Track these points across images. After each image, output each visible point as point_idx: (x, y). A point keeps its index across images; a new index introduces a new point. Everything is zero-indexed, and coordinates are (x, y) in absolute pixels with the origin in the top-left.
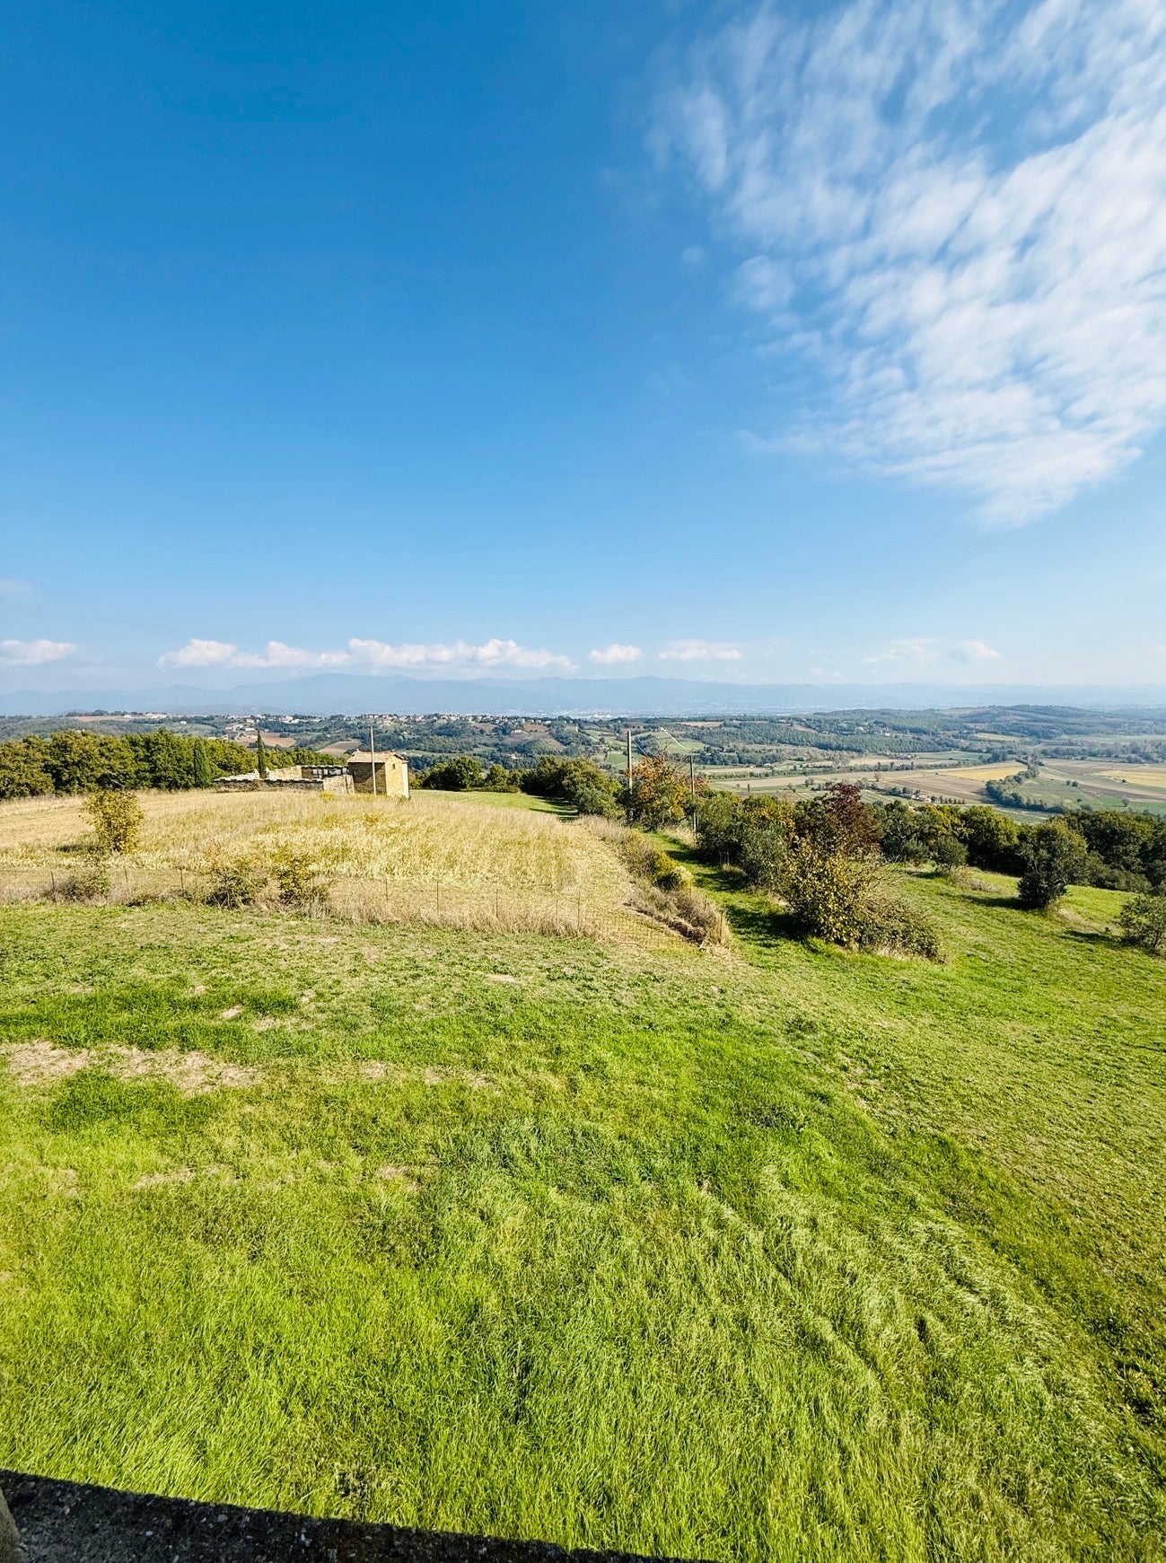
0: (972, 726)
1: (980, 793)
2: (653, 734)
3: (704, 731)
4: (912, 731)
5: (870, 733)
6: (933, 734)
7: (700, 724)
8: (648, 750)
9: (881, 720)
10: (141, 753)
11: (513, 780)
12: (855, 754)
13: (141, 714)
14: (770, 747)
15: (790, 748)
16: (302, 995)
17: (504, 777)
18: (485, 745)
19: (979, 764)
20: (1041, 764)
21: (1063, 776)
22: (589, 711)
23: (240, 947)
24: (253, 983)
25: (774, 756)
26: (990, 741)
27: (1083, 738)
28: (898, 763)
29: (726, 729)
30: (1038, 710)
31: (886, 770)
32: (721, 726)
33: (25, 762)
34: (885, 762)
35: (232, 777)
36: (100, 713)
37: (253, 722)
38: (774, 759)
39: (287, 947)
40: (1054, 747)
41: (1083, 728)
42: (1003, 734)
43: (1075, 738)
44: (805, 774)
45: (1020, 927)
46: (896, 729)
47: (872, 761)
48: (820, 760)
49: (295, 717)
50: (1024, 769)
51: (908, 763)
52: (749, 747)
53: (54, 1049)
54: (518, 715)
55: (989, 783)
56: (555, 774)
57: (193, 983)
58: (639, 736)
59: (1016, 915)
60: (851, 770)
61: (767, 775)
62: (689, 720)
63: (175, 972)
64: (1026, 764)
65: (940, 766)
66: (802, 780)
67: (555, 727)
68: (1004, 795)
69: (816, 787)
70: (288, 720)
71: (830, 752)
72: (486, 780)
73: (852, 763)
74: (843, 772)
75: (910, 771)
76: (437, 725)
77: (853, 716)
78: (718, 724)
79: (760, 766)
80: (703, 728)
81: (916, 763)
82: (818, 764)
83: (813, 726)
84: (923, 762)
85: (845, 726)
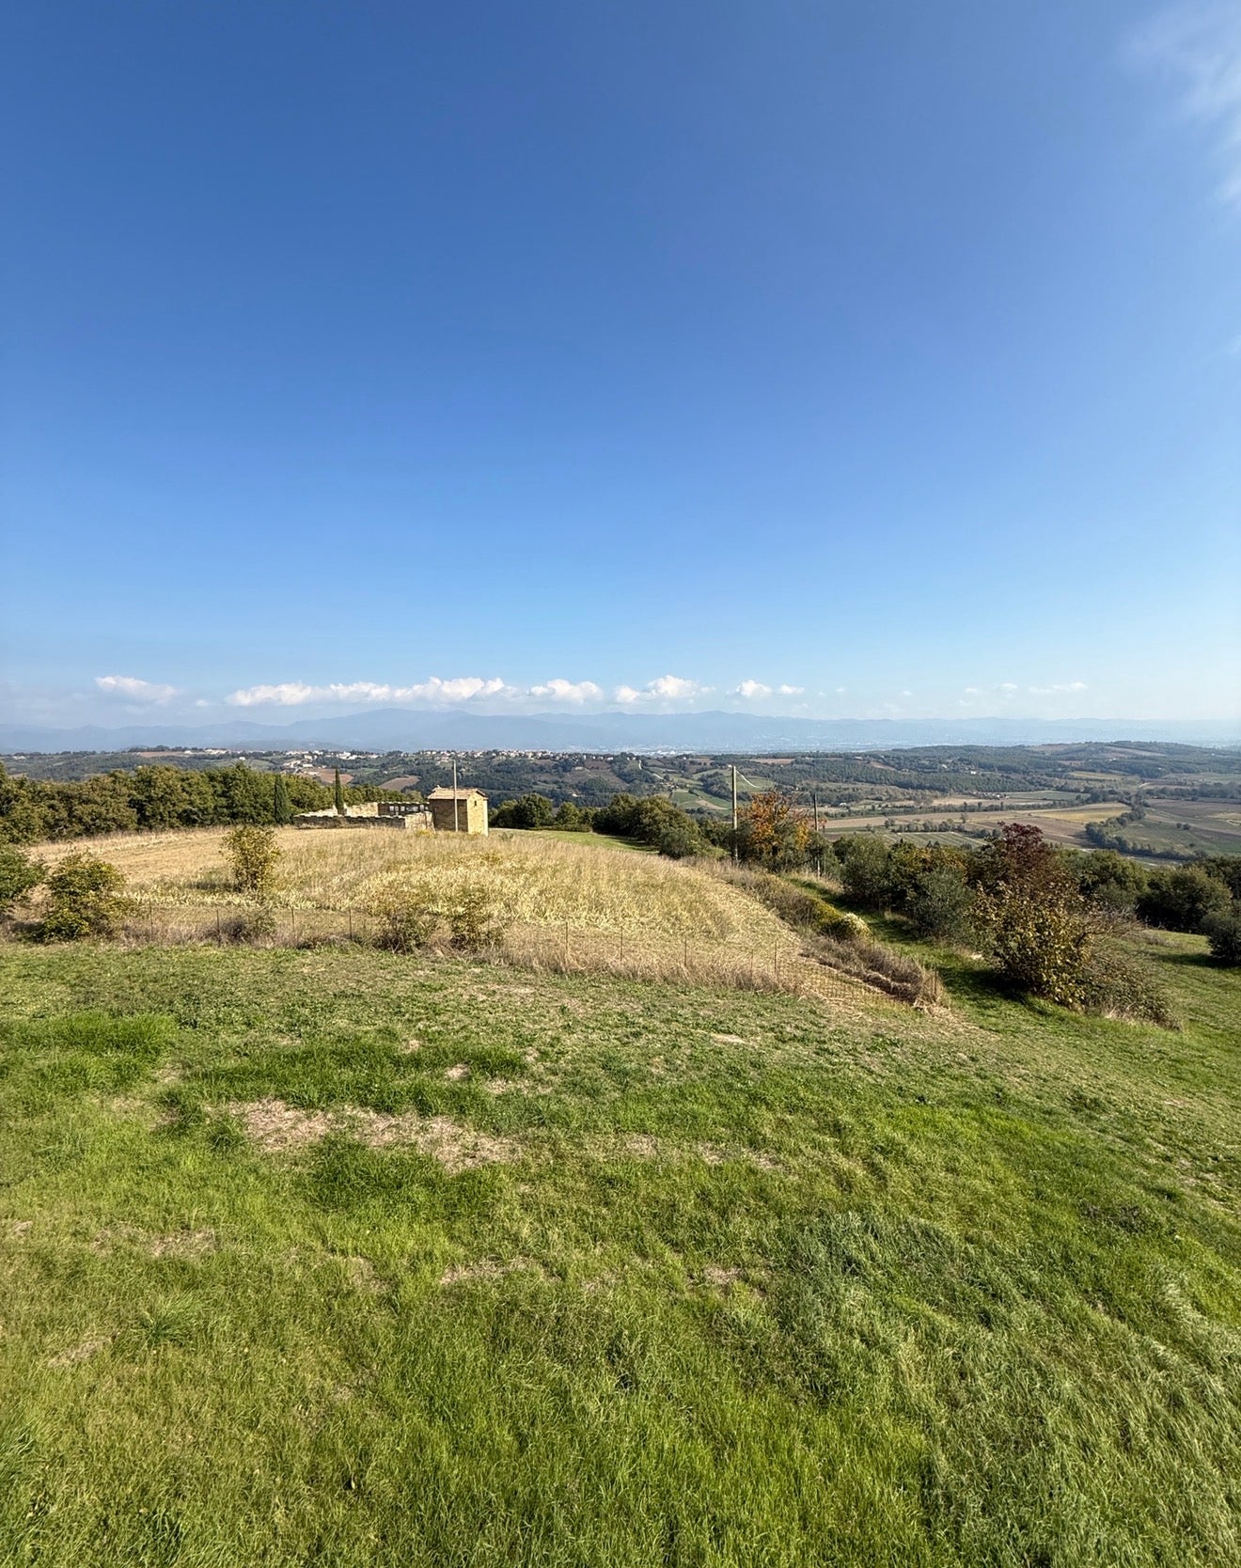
0: (1067, 763)
1: (1078, 836)
2: (720, 771)
3: (775, 768)
4: (1000, 769)
5: (955, 771)
6: (1024, 772)
7: (770, 761)
8: (715, 788)
9: (967, 756)
10: (219, 788)
11: (585, 819)
12: (938, 793)
13: (201, 750)
14: (845, 786)
15: (867, 787)
16: (525, 1053)
17: (575, 815)
18: (545, 782)
19: (1077, 805)
20: (1147, 805)
21: (1173, 818)
22: (652, 747)
23: (437, 997)
24: (467, 1038)
25: (850, 796)
26: (1087, 780)
27: (1193, 776)
28: (986, 803)
29: (798, 766)
30: (1141, 746)
31: (973, 811)
32: (792, 763)
33: (111, 797)
34: (971, 801)
35: (311, 814)
36: (161, 749)
37: (310, 757)
38: (850, 798)
39: (485, 997)
40: (1161, 787)
41: (1190, 766)
42: (1102, 772)
43: (1185, 777)
44: (884, 814)
45: (1225, 987)
46: (982, 766)
47: (957, 802)
48: (900, 800)
49: (353, 753)
50: (1128, 810)
51: (998, 803)
52: (823, 786)
53: (287, 1110)
54: (578, 751)
55: (1088, 826)
56: (630, 812)
57: (404, 1037)
58: (705, 773)
59: (1211, 973)
60: (935, 810)
61: (843, 815)
62: (758, 757)
63: (380, 1024)
64: (1129, 804)
65: (1034, 807)
66: (881, 821)
67: (618, 764)
68: (1107, 838)
69: (896, 829)
70: (345, 756)
71: (910, 791)
72: (556, 819)
73: (936, 803)
74: (926, 812)
75: (1000, 812)
76: (495, 761)
77: (935, 753)
78: (789, 761)
79: (835, 806)
80: (773, 765)
81: (1006, 803)
82: (898, 804)
83: (892, 763)
84: (1014, 803)
85: (927, 763)
